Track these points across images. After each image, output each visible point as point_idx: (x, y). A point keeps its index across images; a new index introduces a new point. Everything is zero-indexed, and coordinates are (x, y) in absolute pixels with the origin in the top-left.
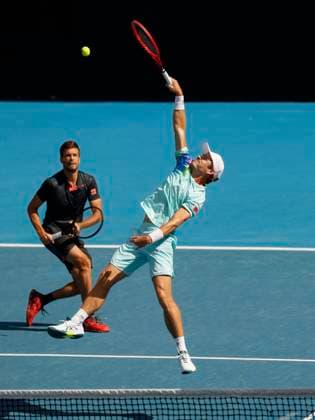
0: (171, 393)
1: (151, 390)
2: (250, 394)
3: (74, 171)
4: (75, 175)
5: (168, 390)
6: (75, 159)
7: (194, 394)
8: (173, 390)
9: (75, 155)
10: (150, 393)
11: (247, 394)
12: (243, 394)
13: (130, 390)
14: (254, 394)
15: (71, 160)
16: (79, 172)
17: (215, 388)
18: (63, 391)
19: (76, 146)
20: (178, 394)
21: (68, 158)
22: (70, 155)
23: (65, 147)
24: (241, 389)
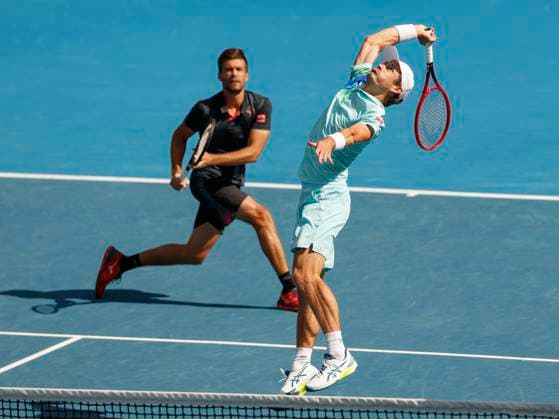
0: (411, 405)
1: (381, 399)
2: (529, 411)
3: (238, 92)
4: (240, 98)
5: (405, 400)
6: (240, 75)
7: (446, 407)
8: (415, 401)
9: (238, 69)
10: (378, 404)
11: (524, 410)
12: (519, 410)
13: (349, 398)
14: (536, 411)
15: (233, 76)
16: (247, 93)
17: (476, 401)
18: (250, 395)
19: (241, 55)
20: (422, 406)
21: (229, 73)
22: (231, 69)
23: (226, 56)
24: (515, 403)
